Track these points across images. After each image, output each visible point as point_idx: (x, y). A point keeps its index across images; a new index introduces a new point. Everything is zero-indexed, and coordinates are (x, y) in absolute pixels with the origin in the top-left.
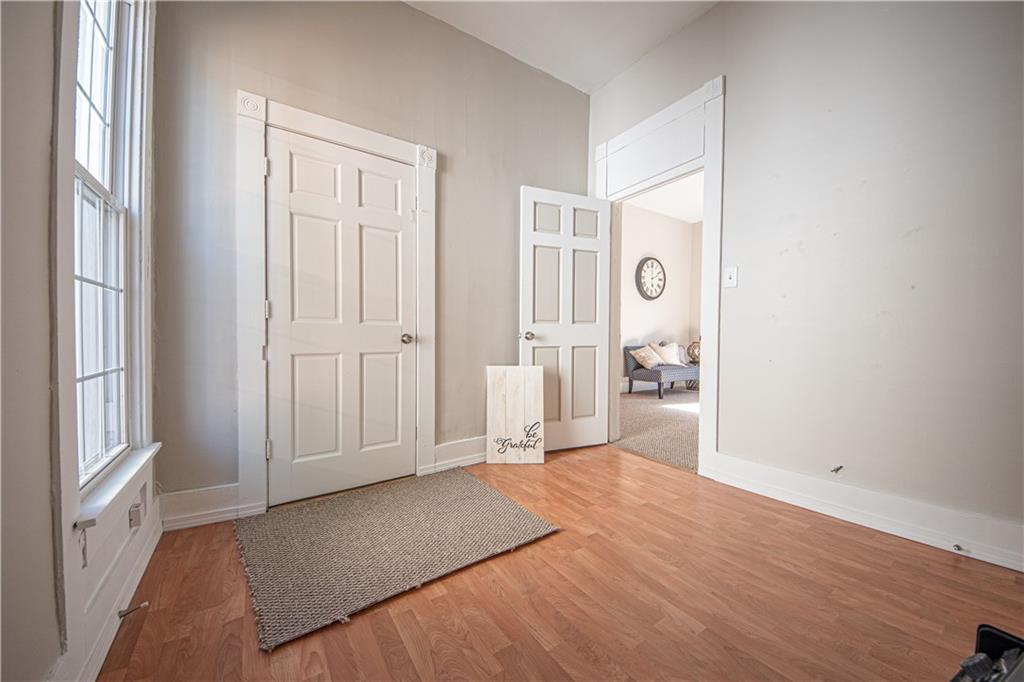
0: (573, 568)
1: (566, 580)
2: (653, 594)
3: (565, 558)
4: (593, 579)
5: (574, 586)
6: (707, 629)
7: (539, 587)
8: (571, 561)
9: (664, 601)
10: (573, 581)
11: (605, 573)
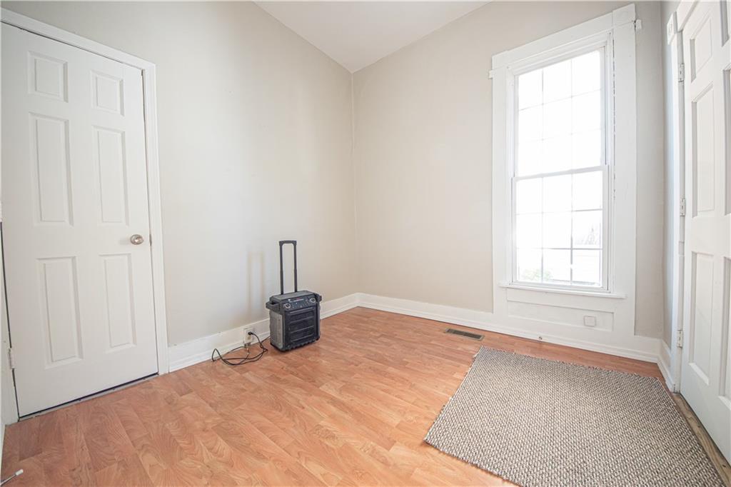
0: (396, 405)
1: (396, 396)
2: (343, 399)
3: (405, 413)
4: (380, 401)
5: (390, 394)
6: (319, 387)
7: (410, 389)
8: (399, 411)
9: (339, 397)
10: (391, 397)
11: (374, 407)
